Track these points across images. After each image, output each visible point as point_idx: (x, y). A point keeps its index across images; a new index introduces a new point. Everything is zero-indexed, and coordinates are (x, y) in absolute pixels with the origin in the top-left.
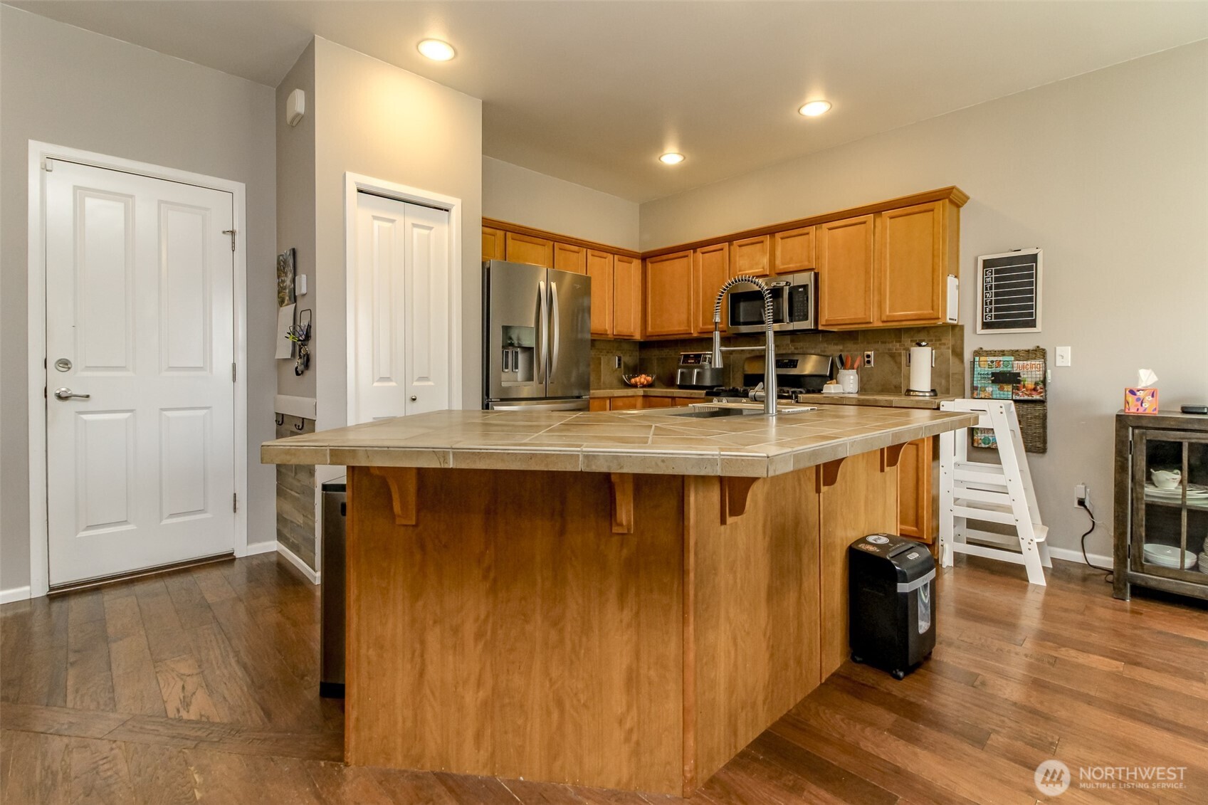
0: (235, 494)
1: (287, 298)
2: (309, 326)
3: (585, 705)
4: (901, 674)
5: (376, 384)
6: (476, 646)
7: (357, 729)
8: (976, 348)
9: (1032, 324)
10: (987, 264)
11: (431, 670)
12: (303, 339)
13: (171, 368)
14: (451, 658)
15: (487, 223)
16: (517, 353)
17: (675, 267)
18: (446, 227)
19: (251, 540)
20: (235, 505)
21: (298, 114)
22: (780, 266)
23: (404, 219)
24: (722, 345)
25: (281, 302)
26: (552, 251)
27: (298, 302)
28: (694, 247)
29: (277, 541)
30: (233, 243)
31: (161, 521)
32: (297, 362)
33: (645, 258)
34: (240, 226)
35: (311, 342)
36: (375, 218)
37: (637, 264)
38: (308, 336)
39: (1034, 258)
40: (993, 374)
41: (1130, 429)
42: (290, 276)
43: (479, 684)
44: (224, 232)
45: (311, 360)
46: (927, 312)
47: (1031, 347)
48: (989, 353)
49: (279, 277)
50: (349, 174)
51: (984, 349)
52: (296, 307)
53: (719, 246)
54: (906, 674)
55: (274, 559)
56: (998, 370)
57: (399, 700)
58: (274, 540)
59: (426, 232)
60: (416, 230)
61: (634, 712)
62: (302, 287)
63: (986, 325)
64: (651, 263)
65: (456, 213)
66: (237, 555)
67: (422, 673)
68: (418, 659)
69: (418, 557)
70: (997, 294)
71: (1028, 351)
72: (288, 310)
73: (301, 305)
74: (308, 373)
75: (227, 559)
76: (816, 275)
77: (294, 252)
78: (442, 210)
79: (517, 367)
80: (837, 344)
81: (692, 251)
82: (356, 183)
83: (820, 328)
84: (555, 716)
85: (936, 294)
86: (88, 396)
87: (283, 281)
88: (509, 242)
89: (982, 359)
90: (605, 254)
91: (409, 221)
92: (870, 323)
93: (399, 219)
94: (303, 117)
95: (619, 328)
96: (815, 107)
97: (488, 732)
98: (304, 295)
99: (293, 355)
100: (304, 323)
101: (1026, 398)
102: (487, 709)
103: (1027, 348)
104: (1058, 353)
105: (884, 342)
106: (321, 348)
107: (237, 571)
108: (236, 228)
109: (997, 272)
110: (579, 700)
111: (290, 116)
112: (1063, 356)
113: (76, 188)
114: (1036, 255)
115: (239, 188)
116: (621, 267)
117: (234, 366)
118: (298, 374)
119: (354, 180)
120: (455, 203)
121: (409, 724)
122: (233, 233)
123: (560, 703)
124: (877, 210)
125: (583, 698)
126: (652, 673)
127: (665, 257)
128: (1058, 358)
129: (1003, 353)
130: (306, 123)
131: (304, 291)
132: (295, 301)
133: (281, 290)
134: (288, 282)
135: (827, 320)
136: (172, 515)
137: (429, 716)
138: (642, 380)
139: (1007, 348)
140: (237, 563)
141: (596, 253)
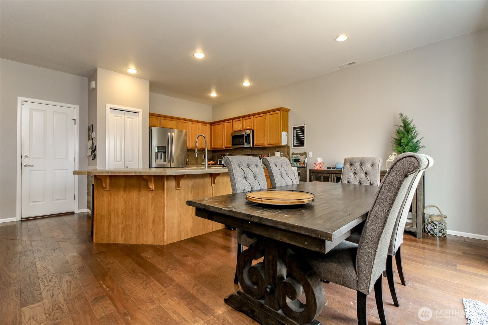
0: (75, 195)
1: (90, 138)
2: (96, 146)
3: (144, 227)
4: (233, 229)
5: (115, 163)
6: (122, 215)
7: (96, 235)
8: (292, 152)
9: (303, 145)
10: (295, 128)
11: (112, 221)
12: (94, 150)
13: (56, 158)
14: (116, 219)
15: (152, 115)
16: (161, 154)
17: (219, 127)
18: (138, 118)
19: (79, 208)
20: (75, 198)
21: (93, 88)
22: (245, 128)
23: (124, 116)
24: (197, 151)
25: (89, 139)
26: (177, 123)
27: (93, 140)
28: (224, 121)
29: (87, 209)
30: (75, 123)
31: (53, 201)
32: (92, 157)
33: (212, 124)
34: (77, 118)
35: (96, 151)
36: (115, 116)
37: (208, 126)
38: (95, 149)
39: (303, 127)
40: (294, 160)
41: (312, 173)
42: (91, 132)
43: (122, 224)
44: (72, 120)
45: (96, 156)
46: (277, 142)
47: (303, 152)
48: (295, 154)
49: (88, 132)
50: (107, 105)
51: (294, 152)
52: (92, 141)
53: (230, 121)
54: (233, 230)
55: (87, 214)
56: (296, 158)
57: (105, 228)
58: (86, 208)
59: (131, 119)
60: (128, 119)
61: (154, 228)
62: (94, 136)
63: (294, 146)
64: (213, 125)
65: (141, 114)
66: (75, 212)
67: (110, 222)
68: (109, 219)
69: (110, 197)
70: (296, 137)
71: (303, 153)
72: (91, 141)
73: (94, 140)
74: (95, 159)
75: (72, 213)
76: (253, 131)
77: (92, 125)
78: (137, 113)
79: (161, 158)
80: (261, 151)
81: (223, 122)
82: (110, 107)
83: (254, 146)
84: (138, 230)
85: (279, 137)
86: (33, 166)
87: (89, 134)
88: (162, 120)
89: (293, 155)
90: (197, 123)
91: (126, 116)
92: (265, 145)
93: (123, 116)
94: (94, 88)
95: (202, 146)
96: (247, 84)
97: (124, 234)
98: (94, 138)
99: (91, 154)
100: (94, 146)
101: (301, 166)
102: (124, 229)
103: (302, 152)
104: (309, 154)
105: (272, 151)
106: (98, 153)
107: (75, 217)
108: (76, 119)
109: (296, 131)
110: (143, 226)
111: (91, 88)
112: (310, 154)
113: (30, 109)
114: (304, 126)
115: (77, 107)
116: (202, 127)
117: (75, 158)
118: (93, 160)
119: (109, 106)
120: (141, 111)
121: (107, 233)
122: (75, 120)
123: (139, 227)
124: (266, 112)
125: (144, 225)
126: (158, 219)
127: (216, 124)
128: (309, 155)
129: (298, 154)
130: (95, 90)
131: (94, 137)
132: (92, 139)
133: (89, 136)
134: (91, 134)
135: (255, 144)
136: (56, 200)
137: (112, 231)
138: (211, 163)
139: (298, 152)
140: (75, 214)
141: (193, 123)
